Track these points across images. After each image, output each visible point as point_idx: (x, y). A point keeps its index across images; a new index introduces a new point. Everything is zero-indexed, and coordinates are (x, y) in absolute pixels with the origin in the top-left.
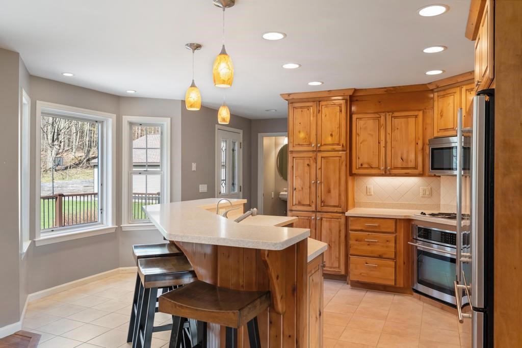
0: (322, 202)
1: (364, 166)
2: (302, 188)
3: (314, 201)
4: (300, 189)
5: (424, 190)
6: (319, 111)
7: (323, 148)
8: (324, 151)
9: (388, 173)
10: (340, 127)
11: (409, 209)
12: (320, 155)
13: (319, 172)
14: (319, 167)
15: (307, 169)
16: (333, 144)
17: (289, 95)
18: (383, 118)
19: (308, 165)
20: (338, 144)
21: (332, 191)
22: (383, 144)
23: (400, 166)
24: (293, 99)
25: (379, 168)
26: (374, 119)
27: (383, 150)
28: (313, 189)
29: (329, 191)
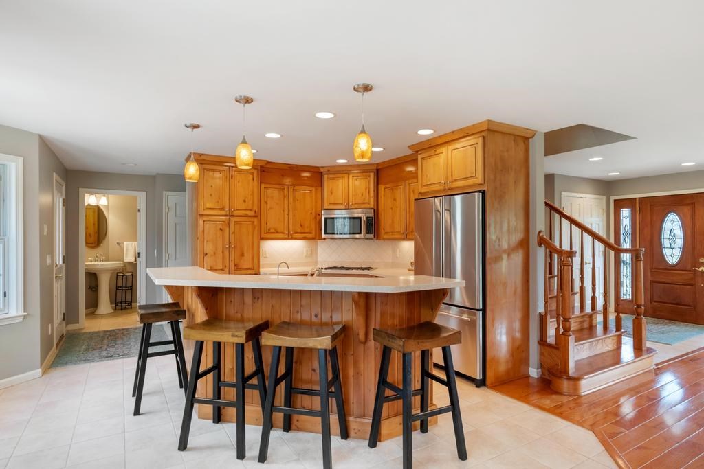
0: (236, 265)
1: (272, 231)
2: (215, 253)
3: (228, 265)
4: (212, 253)
5: (307, 251)
6: (232, 176)
7: (236, 213)
8: (236, 216)
9: (290, 237)
10: (253, 194)
11: (296, 267)
12: (233, 219)
13: (232, 236)
14: (232, 230)
15: (219, 233)
16: (246, 210)
17: (201, 155)
18: (286, 190)
19: (221, 229)
20: (251, 210)
21: (246, 254)
22: (286, 212)
23: (299, 231)
24: (204, 160)
25: (283, 233)
26: (279, 189)
27: (286, 216)
28: (226, 253)
29: (242, 255)
